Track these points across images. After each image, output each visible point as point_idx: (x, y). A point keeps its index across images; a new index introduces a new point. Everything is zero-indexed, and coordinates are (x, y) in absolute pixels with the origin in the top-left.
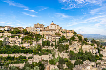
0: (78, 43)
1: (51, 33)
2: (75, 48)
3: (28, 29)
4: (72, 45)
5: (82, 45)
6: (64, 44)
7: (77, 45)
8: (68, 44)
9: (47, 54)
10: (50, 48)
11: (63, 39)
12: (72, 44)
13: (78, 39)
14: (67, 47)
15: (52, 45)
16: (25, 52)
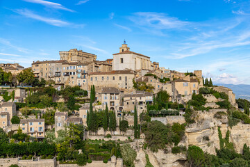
0: (215, 116)
1: (120, 82)
2: (206, 134)
3: (36, 70)
4: (194, 127)
5: (231, 124)
6: (164, 121)
7: (212, 125)
8: (180, 120)
9: (106, 159)
10: (118, 136)
11: (162, 103)
12: (193, 122)
13: (217, 103)
14: (178, 132)
15: (124, 126)
16: (28, 154)
